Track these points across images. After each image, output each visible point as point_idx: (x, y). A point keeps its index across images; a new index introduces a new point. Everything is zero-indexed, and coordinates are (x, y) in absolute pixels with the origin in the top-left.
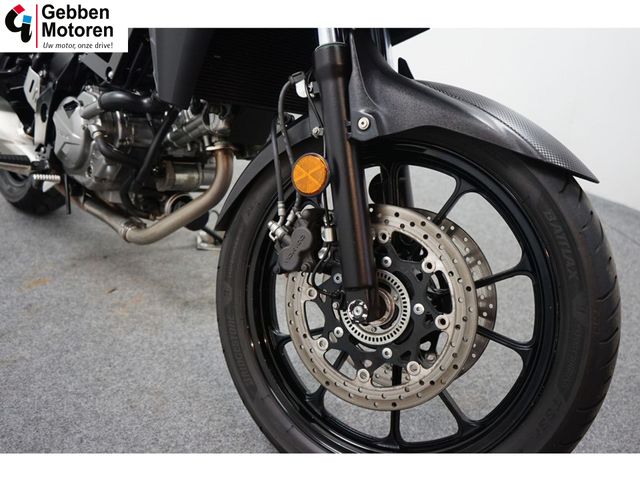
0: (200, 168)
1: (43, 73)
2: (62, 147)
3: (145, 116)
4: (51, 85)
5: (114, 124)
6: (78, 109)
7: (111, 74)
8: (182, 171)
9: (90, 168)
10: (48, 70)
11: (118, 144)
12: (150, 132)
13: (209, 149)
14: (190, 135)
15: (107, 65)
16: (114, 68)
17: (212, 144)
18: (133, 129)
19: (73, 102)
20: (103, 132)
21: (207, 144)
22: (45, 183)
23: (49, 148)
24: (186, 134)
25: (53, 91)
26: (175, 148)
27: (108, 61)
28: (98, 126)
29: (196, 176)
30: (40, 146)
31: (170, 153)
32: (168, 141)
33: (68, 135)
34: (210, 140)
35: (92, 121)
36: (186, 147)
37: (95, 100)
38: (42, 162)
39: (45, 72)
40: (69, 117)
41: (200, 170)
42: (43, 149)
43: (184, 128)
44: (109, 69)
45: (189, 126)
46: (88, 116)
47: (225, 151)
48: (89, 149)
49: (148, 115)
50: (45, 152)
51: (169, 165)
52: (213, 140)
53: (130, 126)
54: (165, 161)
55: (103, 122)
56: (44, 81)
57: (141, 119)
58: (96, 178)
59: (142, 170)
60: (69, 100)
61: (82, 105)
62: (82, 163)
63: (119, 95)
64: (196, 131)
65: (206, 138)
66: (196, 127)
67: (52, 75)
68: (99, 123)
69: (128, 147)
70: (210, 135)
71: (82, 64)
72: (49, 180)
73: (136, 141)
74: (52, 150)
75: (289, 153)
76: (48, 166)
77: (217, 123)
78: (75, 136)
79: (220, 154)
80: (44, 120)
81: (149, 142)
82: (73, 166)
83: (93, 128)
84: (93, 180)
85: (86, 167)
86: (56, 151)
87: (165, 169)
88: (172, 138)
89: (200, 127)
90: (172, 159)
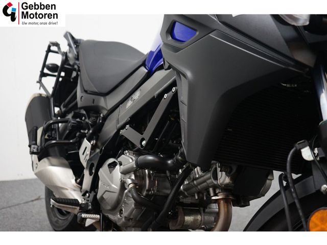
0: (202, 211)
1: (93, 142)
2: (103, 194)
3: (165, 173)
4: (98, 150)
5: (143, 178)
6: (118, 167)
7: (144, 143)
8: (189, 215)
9: (122, 210)
10: (97, 140)
11: (145, 193)
12: (168, 184)
13: (213, 198)
14: (199, 187)
15: (141, 136)
16: (147, 138)
17: (216, 195)
18: (156, 182)
19: (115, 162)
20: (136, 184)
21: (212, 194)
22: (88, 220)
23: (92, 194)
24: (196, 186)
25: (100, 154)
26: (185, 197)
27: (142, 134)
28: (132, 180)
29: (199, 217)
30: (87, 192)
31: (181, 200)
32: (181, 191)
33: (109, 185)
34: (214, 191)
35: (128, 176)
36: (194, 196)
37: (131, 161)
38: (87, 204)
39: (94, 141)
40: (111, 173)
41: (203, 214)
42: (87, 194)
43: (195, 182)
44: (143, 140)
45: (199, 180)
46: (125, 173)
47: (226, 200)
48: (122, 196)
49: (167, 172)
50: (89, 197)
51: (180, 209)
52: (217, 192)
53: (154, 180)
54: (177, 207)
55: (136, 176)
56: (94, 148)
57: (163, 175)
58: (125, 217)
59: (161, 214)
60: (111, 160)
61: (121, 164)
62: (117, 206)
63: (150, 158)
64: (205, 184)
65: (211, 190)
66: (205, 181)
67: (99, 144)
68: (133, 177)
69: (152, 195)
70: (215, 187)
71: (123, 136)
72: (90, 218)
73: (157, 191)
74: (95, 196)
75: (298, 205)
76: (90, 207)
77: (224, 178)
78: (113, 186)
79: (222, 202)
80: (91, 174)
81: (168, 192)
82: (109, 208)
83: (129, 181)
84: (123, 219)
85: (118, 209)
86: (98, 196)
87: (177, 213)
88: (184, 189)
89: (209, 181)
90: (183, 204)
